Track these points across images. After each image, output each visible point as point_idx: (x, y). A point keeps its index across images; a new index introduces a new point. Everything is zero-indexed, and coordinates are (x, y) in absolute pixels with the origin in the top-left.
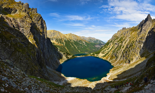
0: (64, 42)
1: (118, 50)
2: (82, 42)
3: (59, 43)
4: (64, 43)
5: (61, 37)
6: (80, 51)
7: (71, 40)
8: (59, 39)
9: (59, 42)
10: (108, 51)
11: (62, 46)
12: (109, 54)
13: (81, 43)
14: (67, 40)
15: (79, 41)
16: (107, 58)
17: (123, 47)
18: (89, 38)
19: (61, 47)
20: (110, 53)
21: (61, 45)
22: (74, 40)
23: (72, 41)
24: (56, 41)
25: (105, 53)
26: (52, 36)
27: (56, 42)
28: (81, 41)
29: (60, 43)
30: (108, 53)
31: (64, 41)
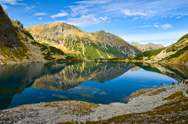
0: (83, 47)
2: (128, 50)
4: (83, 49)
5: (78, 38)
7: (100, 45)
8: (74, 41)
9: (71, 48)
13: (125, 52)
14: (91, 43)
15: (120, 48)
18: (148, 45)
21: (74, 53)
23: (102, 46)
24: (65, 45)
26: (59, 35)
27: (65, 47)
28: (125, 47)
29: (74, 49)
31: (85, 45)
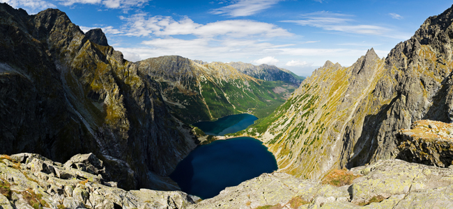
0: (200, 86)
1: (296, 135)
2: (242, 83)
3: (188, 89)
4: (200, 88)
5: (193, 74)
6: (234, 108)
7: (216, 81)
8: (190, 78)
9: (188, 86)
10: (282, 130)
11: (194, 96)
12: (282, 137)
13: (239, 85)
14: (207, 80)
15: (235, 82)
16: (276, 149)
17: (307, 131)
19: (192, 99)
20: (284, 135)
21: (192, 94)
22: (224, 79)
23: (218, 82)
24: (181, 83)
25: (276, 135)
26: (175, 70)
27: (182, 85)
28: (239, 79)
29: (191, 88)
30: (281, 135)
31: (201, 82)
